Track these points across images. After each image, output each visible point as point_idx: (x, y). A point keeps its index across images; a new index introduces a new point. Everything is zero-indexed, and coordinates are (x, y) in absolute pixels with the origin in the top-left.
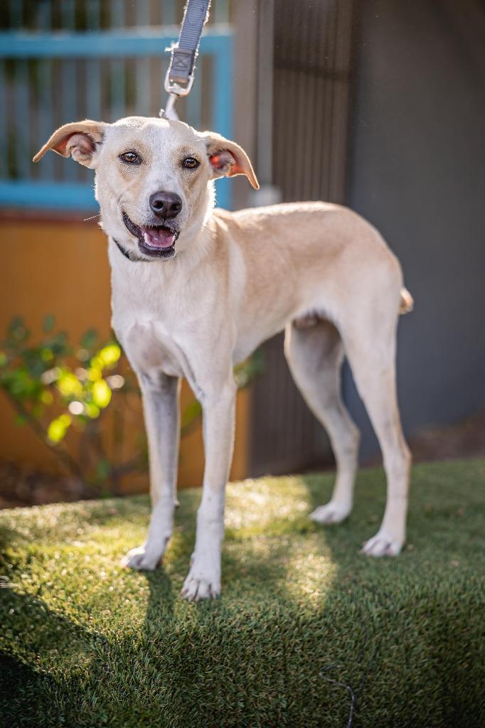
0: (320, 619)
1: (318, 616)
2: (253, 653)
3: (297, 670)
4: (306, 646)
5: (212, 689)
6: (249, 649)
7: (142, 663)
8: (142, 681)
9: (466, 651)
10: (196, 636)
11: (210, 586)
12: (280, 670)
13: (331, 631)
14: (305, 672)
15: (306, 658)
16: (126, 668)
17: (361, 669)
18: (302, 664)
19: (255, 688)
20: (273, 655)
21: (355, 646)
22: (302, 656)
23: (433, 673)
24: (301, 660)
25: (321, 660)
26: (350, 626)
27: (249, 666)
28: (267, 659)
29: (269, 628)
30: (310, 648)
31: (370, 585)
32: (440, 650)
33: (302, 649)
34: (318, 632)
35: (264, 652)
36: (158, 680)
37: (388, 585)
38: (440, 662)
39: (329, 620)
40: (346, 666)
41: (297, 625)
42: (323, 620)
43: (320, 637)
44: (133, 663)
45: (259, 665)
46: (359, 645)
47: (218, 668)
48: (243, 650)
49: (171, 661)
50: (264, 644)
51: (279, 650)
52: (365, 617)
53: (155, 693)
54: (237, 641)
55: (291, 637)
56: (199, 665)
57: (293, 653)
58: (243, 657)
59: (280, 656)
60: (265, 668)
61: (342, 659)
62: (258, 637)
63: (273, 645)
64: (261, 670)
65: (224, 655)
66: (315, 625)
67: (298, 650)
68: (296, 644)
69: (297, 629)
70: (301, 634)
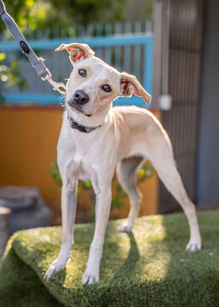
0: (163, 282)
1: (163, 281)
2: (133, 297)
3: (153, 304)
4: (157, 294)
6: (132, 295)
7: (84, 301)
10: (109, 290)
11: (94, 279)
12: (145, 304)
13: (168, 288)
14: (156, 305)
15: (157, 299)
16: (78, 303)
17: (181, 304)
18: (155, 302)
20: (142, 298)
21: (179, 294)
22: (155, 298)
24: (154, 300)
25: (163, 300)
26: (176, 286)
27: (132, 303)
28: (139, 299)
29: (141, 286)
30: (158, 295)
31: (187, 267)
32: (216, 295)
33: (155, 295)
34: (163, 288)
35: (138, 296)
37: (194, 267)
38: (216, 300)
39: (167, 283)
40: (174, 302)
41: (153, 285)
42: (165, 283)
43: (163, 290)
44: (80, 301)
45: (136, 302)
46: (180, 293)
47: (118, 303)
48: (129, 296)
49: (96, 300)
50: (138, 293)
51: (145, 296)
52: (183, 281)
54: (126, 292)
55: (150, 290)
56: (110, 302)
57: (151, 297)
58: (129, 299)
59: (145, 298)
60: (139, 303)
61: (173, 299)
62: (136, 291)
63: (143, 293)
64: (137, 304)
65: (121, 298)
66: (161, 285)
67: (153, 296)
68: (152, 293)
69: (153, 287)
70: (154, 289)
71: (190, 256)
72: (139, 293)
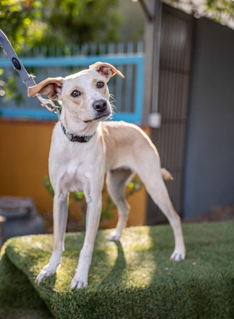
0: (148, 289)
1: (148, 287)
2: (119, 302)
3: (137, 309)
4: (142, 299)
5: (102, 316)
6: (118, 300)
7: (73, 304)
8: (72, 312)
9: (208, 303)
10: (96, 295)
11: (83, 284)
12: (130, 309)
13: (152, 294)
14: (141, 310)
15: (141, 304)
16: (66, 306)
17: (164, 309)
18: (140, 307)
19: (120, 316)
20: (128, 303)
21: (162, 300)
23: (194, 311)
24: (139, 305)
25: (148, 305)
26: (160, 292)
27: (118, 307)
28: (125, 304)
29: (126, 292)
30: (143, 301)
31: (171, 275)
32: (197, 302)
33: (140, 301)
34: (147, 294)
35: (124, 301)
36: (79, 312)
37: (178, 275)
38: (197, 307)
39: (152, 289)
40: (158, 308)
41: (138, 291)
42: (150, 289)
43: (147, 296)
44: (69, 304)
45: (121, 307)
46: (164, 300)
47: (104, 307)
48: (115, 301)
49: (84, 304)
51: (130, 301)
52: (167, 288)
53: (77, 317)
54: (113, 297)
55: (136, 296)
56: (96, 306)
57: (136, 302)
58: (115, 303)
59: (131, 303)
60: (124, 308)
61: (157, 305)
62: (122, 296)
63: (128, 299)
64: (122, 309)
65: (107, 302)
66: (146, 291)
67: (138, 301)
68: (137, 299)
69: (138, 293)
70: (139, 295)
71: (174, 265)
72: (125, 298)
